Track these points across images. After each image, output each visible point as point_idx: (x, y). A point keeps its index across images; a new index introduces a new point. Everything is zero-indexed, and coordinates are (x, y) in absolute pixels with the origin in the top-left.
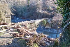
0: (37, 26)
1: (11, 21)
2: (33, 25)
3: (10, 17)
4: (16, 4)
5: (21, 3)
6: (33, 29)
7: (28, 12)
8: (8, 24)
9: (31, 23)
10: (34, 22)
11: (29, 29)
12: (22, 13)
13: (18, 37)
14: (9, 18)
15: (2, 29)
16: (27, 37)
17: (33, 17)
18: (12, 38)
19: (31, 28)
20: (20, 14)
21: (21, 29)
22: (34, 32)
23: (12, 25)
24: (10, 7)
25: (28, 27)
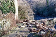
0: (55, 23)
1: (33, 19)
2: (51, 22)
3: (33, 15)
4: (37, 6)
5: (41, 5)
6: (51, 25)
7: (47, 11)
8: (30, 21)
9: (49, 21)
10: (53, 19)
11: (48, 25)
12: (43, 12)
13: (33, 33)
14: (32, 17)
15: (24, 25)
16: (41, 33)
17: (52, 15)
18: (29, 33)
19: (50, 25)
20: (41, 13)
21: (38, 25)
22: (52, 28)
23: (33, 22)
24: (32, 8)
25: (47, 24)
